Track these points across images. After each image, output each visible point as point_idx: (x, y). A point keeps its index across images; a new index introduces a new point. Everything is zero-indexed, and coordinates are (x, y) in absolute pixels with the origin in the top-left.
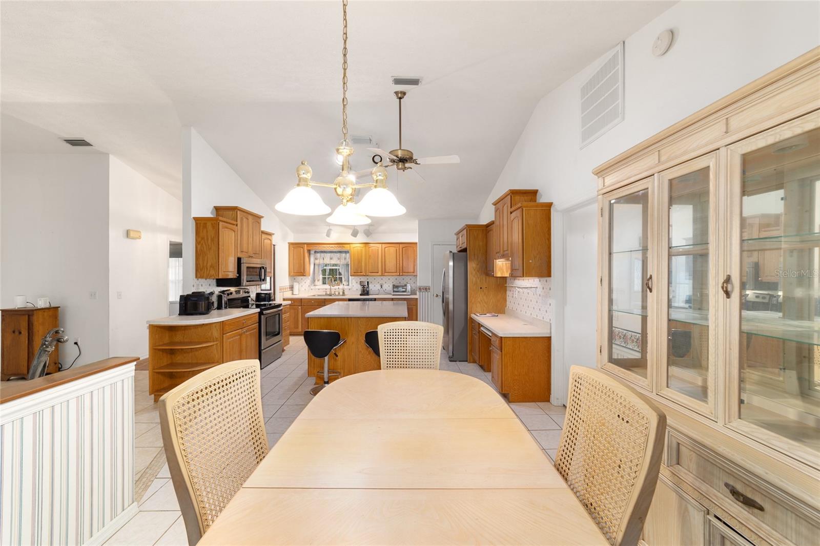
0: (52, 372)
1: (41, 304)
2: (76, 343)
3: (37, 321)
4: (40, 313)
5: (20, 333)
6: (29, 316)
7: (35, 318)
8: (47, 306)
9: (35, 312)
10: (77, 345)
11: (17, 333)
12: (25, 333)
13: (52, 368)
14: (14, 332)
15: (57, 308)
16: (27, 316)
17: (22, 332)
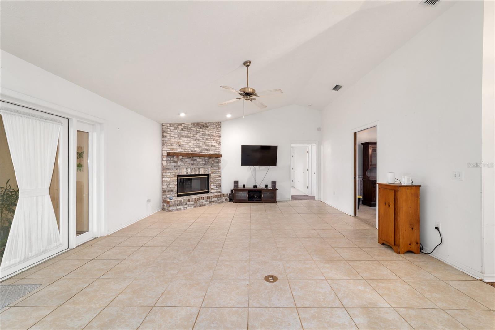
0: (414, 251)
1: (405, 181)
2: (437, 228)
3: (402, 196)
4: (404, 189)
5: (389, 206)
6: (395, 191)
7: (399, 195)
8: (410, 183)
9: (400, 188)
10: (439, 230)
11: (387, 205)
12: (392, 206)
13: (413, 247)
14: (385, 204)
15: (419, 187)
16: (394, 191)
17: (391, 206)
